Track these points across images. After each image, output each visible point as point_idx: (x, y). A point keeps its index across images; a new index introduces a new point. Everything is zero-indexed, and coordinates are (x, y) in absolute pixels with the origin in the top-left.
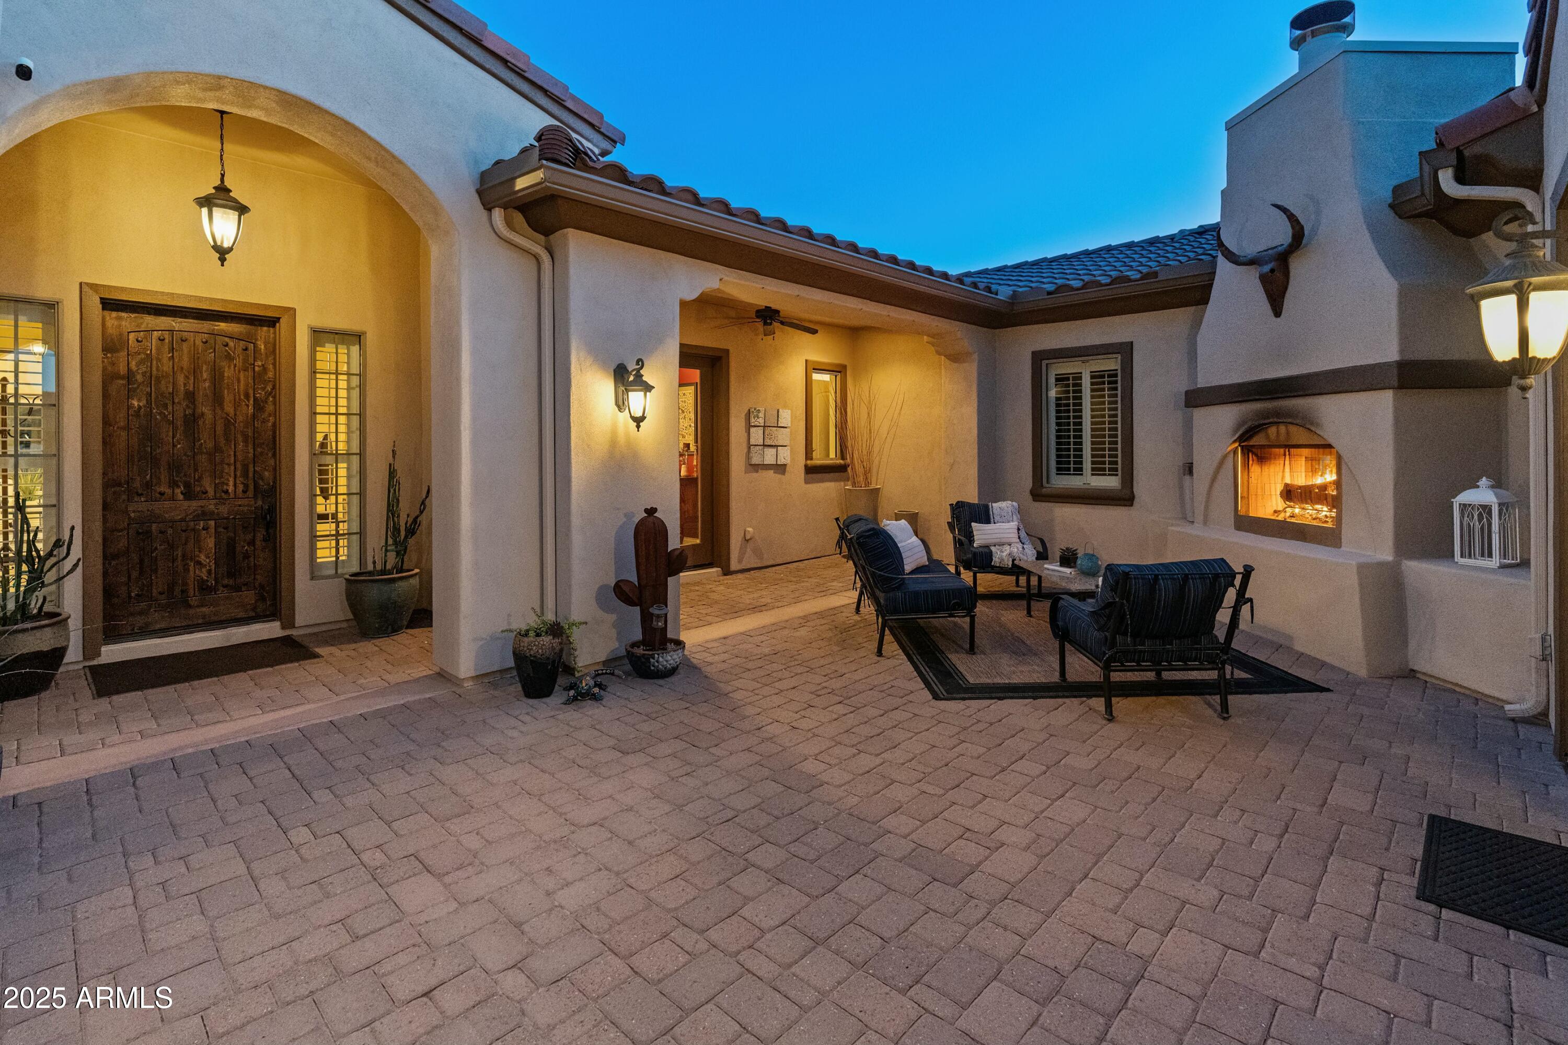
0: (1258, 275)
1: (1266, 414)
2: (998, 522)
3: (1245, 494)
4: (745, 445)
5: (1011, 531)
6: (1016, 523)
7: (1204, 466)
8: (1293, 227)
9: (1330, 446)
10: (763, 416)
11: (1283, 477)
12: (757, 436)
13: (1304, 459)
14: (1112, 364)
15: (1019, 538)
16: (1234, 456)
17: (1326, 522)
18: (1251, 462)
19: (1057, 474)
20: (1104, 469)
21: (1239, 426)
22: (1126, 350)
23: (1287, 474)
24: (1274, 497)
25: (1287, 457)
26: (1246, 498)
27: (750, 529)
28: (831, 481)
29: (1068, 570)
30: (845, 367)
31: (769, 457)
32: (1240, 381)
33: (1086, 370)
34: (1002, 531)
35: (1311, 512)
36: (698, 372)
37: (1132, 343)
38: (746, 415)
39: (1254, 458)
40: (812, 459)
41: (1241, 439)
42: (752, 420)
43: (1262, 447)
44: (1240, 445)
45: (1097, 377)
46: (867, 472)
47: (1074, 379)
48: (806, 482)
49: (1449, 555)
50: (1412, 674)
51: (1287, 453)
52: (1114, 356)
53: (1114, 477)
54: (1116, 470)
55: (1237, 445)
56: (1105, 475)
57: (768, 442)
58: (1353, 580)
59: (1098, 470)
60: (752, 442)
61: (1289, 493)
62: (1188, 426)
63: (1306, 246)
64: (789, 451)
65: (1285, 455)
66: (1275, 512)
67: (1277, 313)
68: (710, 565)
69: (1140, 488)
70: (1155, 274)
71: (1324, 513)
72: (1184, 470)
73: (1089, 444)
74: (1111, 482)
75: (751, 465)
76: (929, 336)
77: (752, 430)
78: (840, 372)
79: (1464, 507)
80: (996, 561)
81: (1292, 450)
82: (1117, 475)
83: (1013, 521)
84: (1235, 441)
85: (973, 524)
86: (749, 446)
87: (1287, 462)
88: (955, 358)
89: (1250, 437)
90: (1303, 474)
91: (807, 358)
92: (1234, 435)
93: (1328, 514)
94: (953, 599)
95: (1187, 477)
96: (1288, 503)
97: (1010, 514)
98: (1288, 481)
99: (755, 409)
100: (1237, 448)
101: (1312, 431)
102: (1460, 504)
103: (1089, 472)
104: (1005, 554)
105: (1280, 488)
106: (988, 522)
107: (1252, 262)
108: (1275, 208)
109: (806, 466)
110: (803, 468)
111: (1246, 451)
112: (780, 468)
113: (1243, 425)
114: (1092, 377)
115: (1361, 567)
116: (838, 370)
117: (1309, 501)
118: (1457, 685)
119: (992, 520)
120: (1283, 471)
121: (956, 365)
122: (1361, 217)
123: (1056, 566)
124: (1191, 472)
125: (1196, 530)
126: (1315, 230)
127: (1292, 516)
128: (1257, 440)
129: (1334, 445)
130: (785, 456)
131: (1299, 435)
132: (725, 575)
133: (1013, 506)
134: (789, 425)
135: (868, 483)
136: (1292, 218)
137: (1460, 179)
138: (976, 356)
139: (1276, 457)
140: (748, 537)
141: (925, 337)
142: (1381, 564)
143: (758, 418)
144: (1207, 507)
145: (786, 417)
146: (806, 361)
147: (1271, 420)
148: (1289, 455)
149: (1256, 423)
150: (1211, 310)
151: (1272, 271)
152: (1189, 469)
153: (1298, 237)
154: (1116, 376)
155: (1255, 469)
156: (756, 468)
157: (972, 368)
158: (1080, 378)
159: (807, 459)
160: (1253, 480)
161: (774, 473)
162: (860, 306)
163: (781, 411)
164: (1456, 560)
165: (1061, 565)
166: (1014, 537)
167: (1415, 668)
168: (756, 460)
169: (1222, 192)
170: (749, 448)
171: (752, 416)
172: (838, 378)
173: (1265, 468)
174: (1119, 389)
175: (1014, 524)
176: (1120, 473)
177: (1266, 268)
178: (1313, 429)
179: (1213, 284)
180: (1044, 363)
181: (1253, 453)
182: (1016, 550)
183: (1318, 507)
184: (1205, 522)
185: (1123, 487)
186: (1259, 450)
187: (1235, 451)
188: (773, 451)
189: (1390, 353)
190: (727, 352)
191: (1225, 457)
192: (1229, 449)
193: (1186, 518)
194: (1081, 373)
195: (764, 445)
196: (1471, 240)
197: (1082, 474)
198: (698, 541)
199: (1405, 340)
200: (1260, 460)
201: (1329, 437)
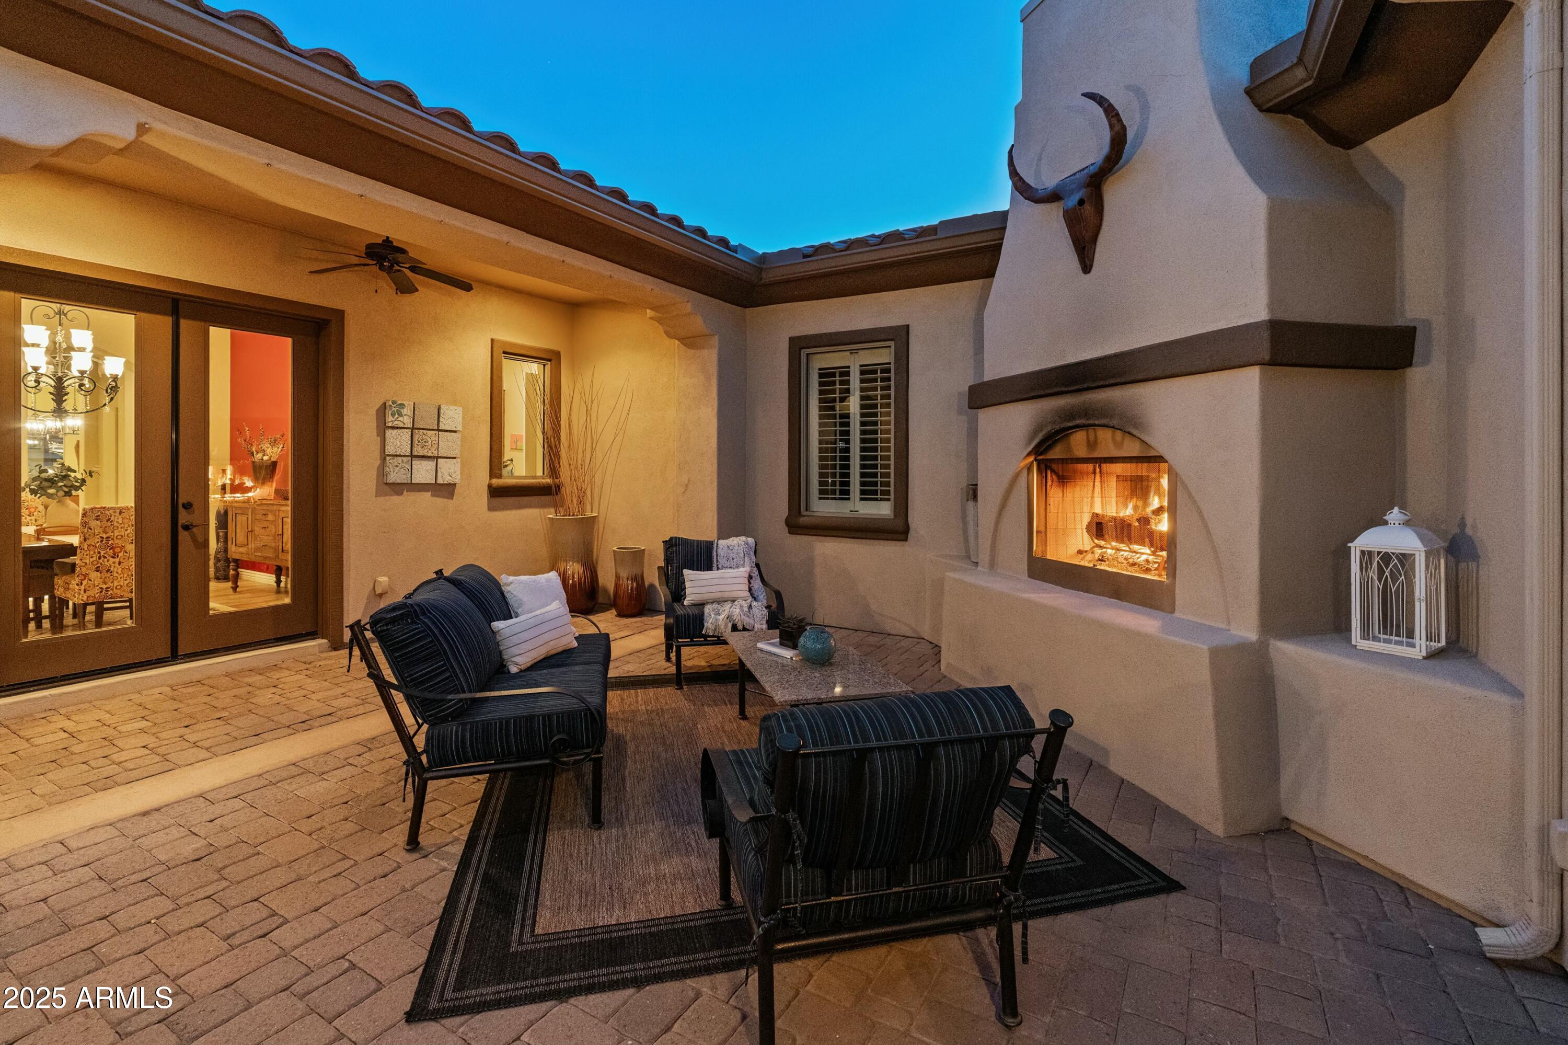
0: (1061, 214)
1: (1070, 414)
2: (724, 567)
3: (1042, 528)
4: (377, 454)
5: (738, 580)
6: (747, 569)
7: (990, 492)
8: (1111, 127)
9: (1159, 459)
10: (410, 413)
11: (1092, 506)
12: (398, 442)
13: (1114, 479)
14: (883, 356)
15: (750, 590)
16: (1028, 474)
17: (1148, 570)
18: (1049, 483)
19: (820, 498)
20: (875, 493)
21: (1036, 431)
22: (900, 336)
23: (1098, 500)
24: (1079, 531)
25: (1098, 476)
26: (1043, 533)
27: (383, 579)
28: (536, 507)
29: (787, 653)
30: (557, 354)
31: (423, 472)
32: (1037, 368)
33: (855, 361)
34: (728, 581)
35: (1126, 554)
36: (290, 340)
37: (908, 326)
38: (378, 411)
39: (1054, 476)
40: (500, 477)
41: (1037, 450)
42: (389, 418)
43: (1063, 461)
44: (1035, 460)
45: (866, 371)
46: (581, 495)
47: (842, 374)
48: (491, 508)
49: (1341, 627)
51: (1098, 470)
52: (888, 343)
53: (886, 503)
54: (888, 492)
55: (1031, 459)
56: (876, 500)
57: (418, 451)
59: (868, 494)
60: (390, 449)
61: (1098, 528)
62: (973, 434)
63: (1127, 162)
64: (459, 465)
65: (1094, 472)
66: (1080, 552)
67: (1087, 268)
68: (312, 635)
69: (916, 518)
71: (1144, 557)
72: (968, 495)
73: (858, 458)
74: (883, 509)
75: (386, 484)
76: (652, 309)
77: (389, 433)
78: (550, 360)
79: (1367, 555)
80: (709, 624)
81: (1104, 465)
82: (888, 500)
83: (744, 566)
84: (1029, 454)
85: (686, 572)
86: (384, 456)
87: (1098, 483)
88: (690, 341)
89: (1049, 448)
90: (1114, 500)
91: (496, 337)
92: (1029, 443)
93: (1151, 558)
94: (559, 732)
95: (971, 504)
96: (1096, 541)
97: (742, 555)
98: (1098, 509)
99: (394, 402)
100: (1032, 462)
101: (1133, 435)
102: (1363, 552)
103: (857, 499)
104: (721, 617)
105: (1086, 519)
106: (709, 568)
107: (1054, 197)
108: (1087, 99)
109: (490, 486)
110: (486, 488)
111: (1043, 467)
112: (446, 490)
113: (1041, 430)
114: (862, 373)
115: (1215, 653)
116: (549, 358)
117: (1126, 539)
118: (1366, 858)
119: (715, 565)
120: (1093, 497)
121: (693, 351)
122: (1210, 103)
123: (773, 644)
124: (975, 497)
125: (979, 579)
126: (1141, 133)
127: (1101, 560)
128: (1056, 453)
129: (1167, 457)
130: (449, 472)
132: (336, 649)
133: (746, 543)
134: (460, 428)
135: (582, 511)
136: (1109, 113)
138: (715, 341)
139: (1083, 474)
140: (379, 591)
141: (648, 311)
142: (1242, 647)
143: (400, 415)
144: (993, 546)
145: (452, 417)
146: (492, 340)
147: (1078, 422)
148: (1100, 472)
149: (1057, 427)
151: (1081, 202)
152: (973, 493)
153: (1118, 141)
154: (889, 371)
155: (1055, 493)
156: (398, 488)
157: (711, 356)
158: (848, 374)
159: (492, 475)
160: (1052, 508)
161: (432, 495)
162: (505, 238)
163: (442, 407)
164: (1354, 643)
165: (782, 644)
166: (742, 590)
167: (1290, 817)
168: (396, 475)
169: (1016, 108)
170: (384, 459)
171: (389, 413)
172: (548, 367)
173: (1069, 492)
174: (893, 388)
175: (744, 571)
176: (892, 497)
177: (1072, 201)
178: (1135, 432)
179: (1001, 244)
180: (804, 352)
181: (1053, 471)
182: (738, 611)
183: (1136, 547)
184: (992, 565)
185: (895, 516)
186: (1060, 466)
187: (1029, 469)
188: (431, 464)
189: (1256, 309)
190: (340, 314)
191: (1017, 475)
192: (1023, 464)
193: (970, 559)
194: (849, 367)
195: (412, 456)
196: (1351, 152)
197: (849, 499)
198: (287, 600)
200: (1063, 480)
201: (1160, 445)
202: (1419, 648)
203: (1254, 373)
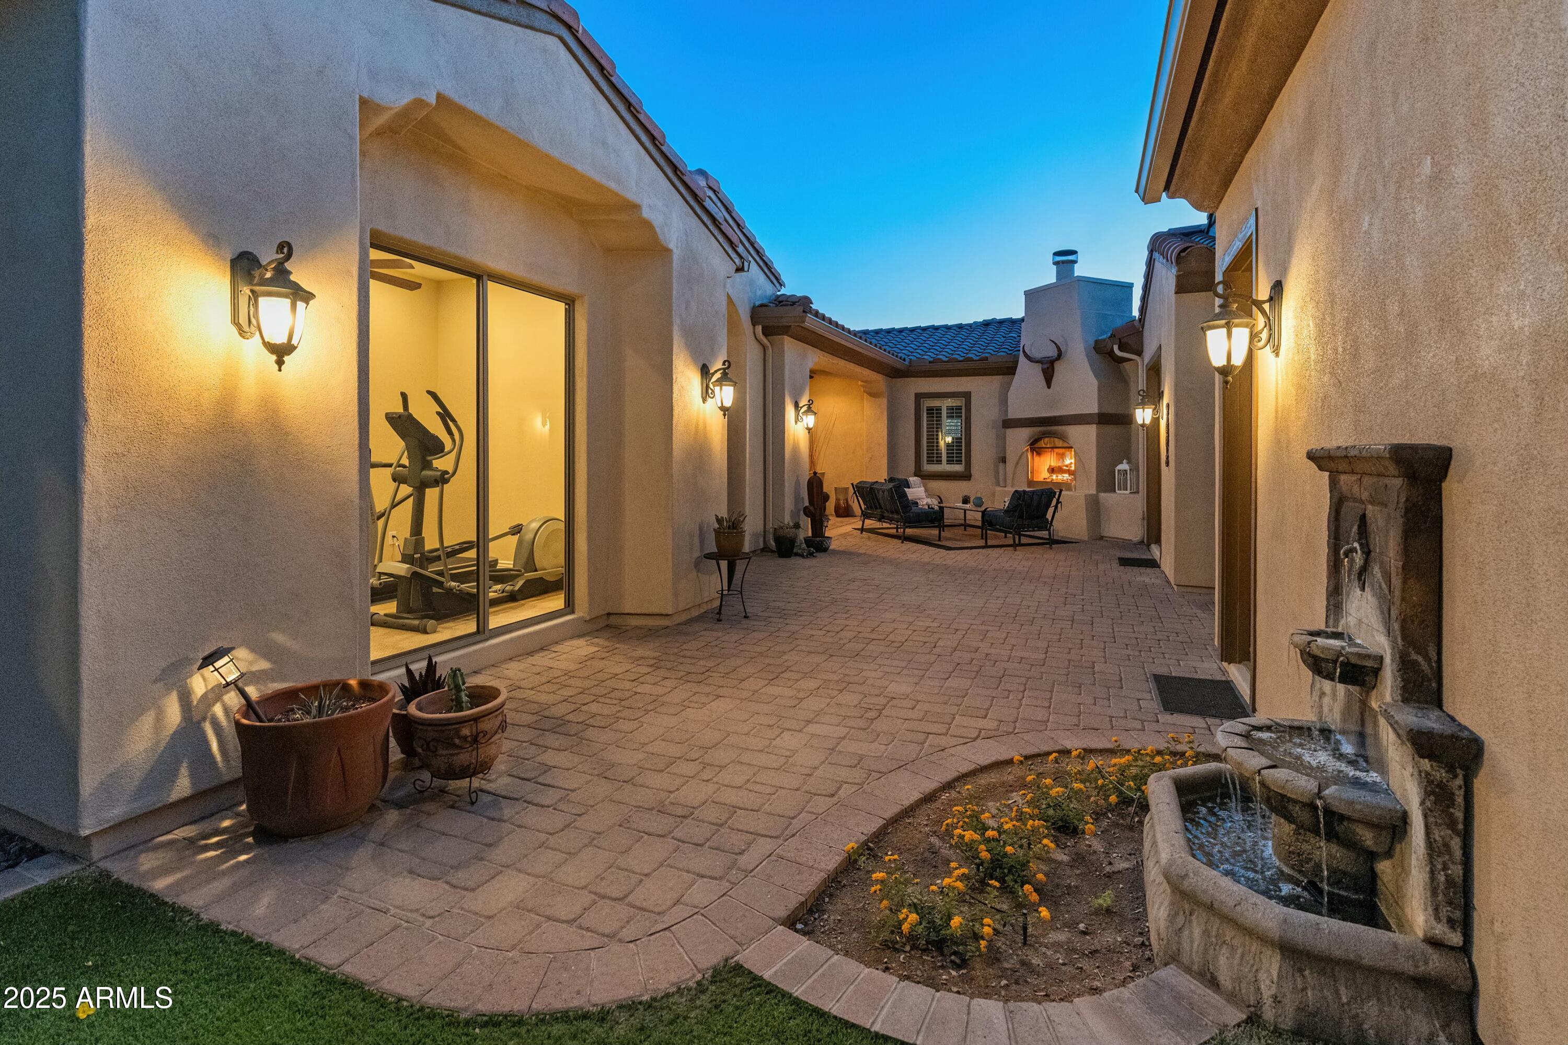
0: (1040, 367)
1: (1043, 433)
7: (1011, 458)
8: (1057, 350)
9: (1070, 446)
11: (1049, 462)
14: (959, 402)
16: (1027, 452)
18: (1035, 455)
19: (928, 463)
20: (954, 461)
21: (1030, 438)
22: (967, 396)
24: (1044, 471)
26: (1033, 472)
33: (944, 404)
35: (1061, 478)
37: (971, 391)
41: (1031, 444)
43: (1041, 448)
44: (1030, 447)
45: (950, 407)
47: (937, 409)
49: (1115, 491)
50: (1102, 538)
52: (961, 398)
53: (960, 465)
54: (961, 461)
55: (1028, 447)
56: (954, 464)
58: (1082, 502)
59: (950, 461)
61: (1052, 470)
62: (1004, 436)
63: (1062, 357)
65: (1050, 452)
66: (1045, 479)
67: (1049, 387)
69: (975, 471)
70: (986, 359)
72: (1001, 460)
74: (958, 468)
76: (862, 381)
81: (1053, 449)
82: (961, 463)
84: (1027, 445)
87: (1050, 455)
88: (873, 395)
89: (1035, 443)
92: (1027, 442)
93: (1068, 478)
95: (1002, 463)
96: (1050, 473)
98: (1051, 463)
102: (1118, 470)
103: (945, 463)
105: (1047, 466)
107: (1037, 361)
108: (1051, 342)
111: (1033, 450)
113: (1032, 437)
114: (948, 409)
115: (1086, 496)
117: (1062, 472)
120: (1050, 459)
121: (875, 399)
122: (1083, 350)
126: (1066, 351)
128: (1038, 445)
129: (1074, 447)
131: (1059, 443)
136: (1058, 347)
137: (1120, 349)
138: (885, 394)
139: (1047, 453)
141: (858, 383)
142: (1091, 495)
144: (1014, 474)
147: (1045, 436)
148: (1052, 451)
149: (1038, 437)
150: (1016, 377)
151: (1047, 367)
152: (1004, 460)
153: (1060, 355)
154: (962, 409)
155: (1037, 459)
157: (884, 401)
158: (941, 410)
160: (1036, 464)
167: (1102, 532)
173: (1042, 458)
174: (963, 416)
176: (963, 462)
177: (1045, 366)
178: (1065, 440)
179: (1017, 367)
180: (921, 400)
181: (1036, 451)
183: (1065, 475)
185: (965, 470)
186: (1039, 449)
187: (1027, 450)
189: (1094, 409)
191: (1022, 453)
192: (1025, 449)
194: (941, 406)
197: (941, 463)
199: (1100, 407)
200: (1039, 454)
201: (1071, 443)
202: (1128, 492)
203: (1095, 426)
